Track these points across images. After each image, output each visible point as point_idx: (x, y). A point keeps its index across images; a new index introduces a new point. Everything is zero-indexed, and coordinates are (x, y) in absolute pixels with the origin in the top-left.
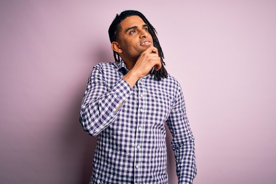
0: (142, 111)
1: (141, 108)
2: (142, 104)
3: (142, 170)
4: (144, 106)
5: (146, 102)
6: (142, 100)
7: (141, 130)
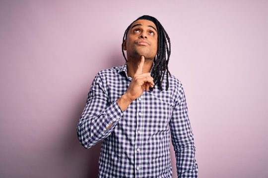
0: (140, 114)
1: (140, 112)
2: (140, 108)
3: (142, 171)
4: (142, 110)
5: (145, 106)
6: (140, 103)
7: (141, 133)
